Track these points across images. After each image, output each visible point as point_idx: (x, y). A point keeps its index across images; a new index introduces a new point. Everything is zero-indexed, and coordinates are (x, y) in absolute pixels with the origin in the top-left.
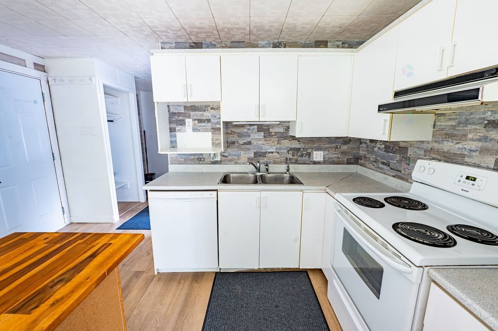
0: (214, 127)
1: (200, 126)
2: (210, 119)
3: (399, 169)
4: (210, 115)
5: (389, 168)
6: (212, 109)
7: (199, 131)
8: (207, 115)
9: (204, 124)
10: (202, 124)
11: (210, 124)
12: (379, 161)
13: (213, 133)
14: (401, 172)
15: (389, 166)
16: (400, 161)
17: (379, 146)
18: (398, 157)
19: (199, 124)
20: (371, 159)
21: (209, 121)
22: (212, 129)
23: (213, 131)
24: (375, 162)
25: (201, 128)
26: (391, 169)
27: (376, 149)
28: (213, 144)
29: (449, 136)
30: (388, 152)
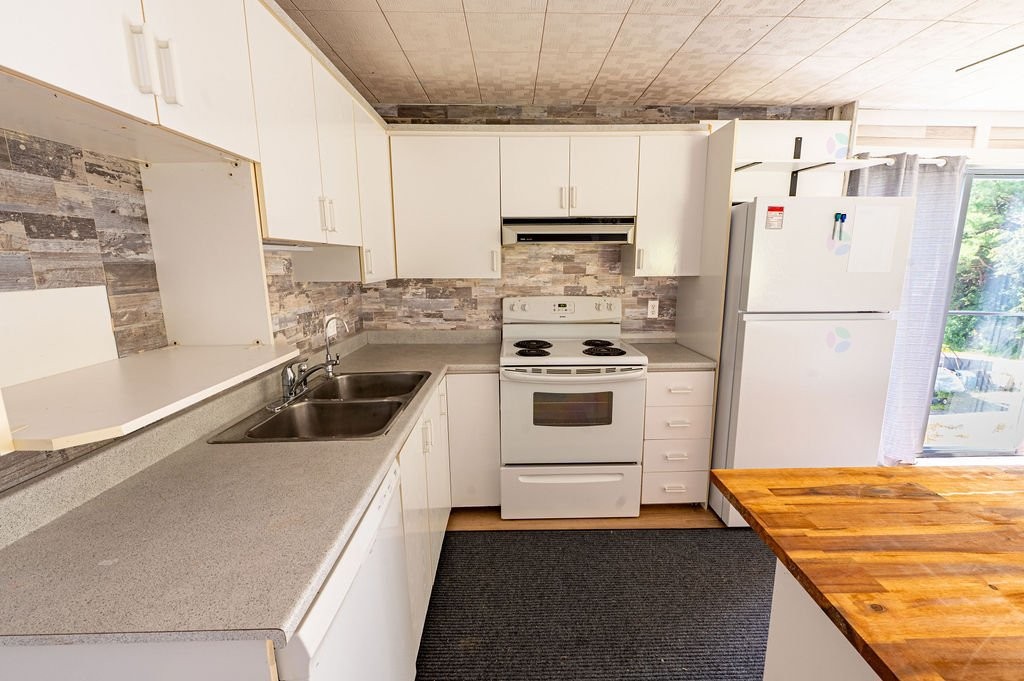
0: (113, 259)
1: (44, 255)
2: (91, 222)
3: (462, 317)
4: (86, 198)
5: (441, 320)
6: (92, 169)
7: (42, 281)
8: (74, 194)
9: (66, 243)
10: (53, 245)
11: (93, 248)
12: (418, 314)
13: (113, 290)
14: (465, 320)
15: (441, 316)
16: (460, 308)
17: (414, 291)
18: (456, 302)
19: (37, 245)
20: (399, 315)
21: (87, 228)
22: (108, 267)
23: (112, 277)
24: (411, 317)
25: (52, 265)
26: (446, 320)
27: (407, 297)
28: (121, 340)
29: (521, 270)
30: (436, 297)
